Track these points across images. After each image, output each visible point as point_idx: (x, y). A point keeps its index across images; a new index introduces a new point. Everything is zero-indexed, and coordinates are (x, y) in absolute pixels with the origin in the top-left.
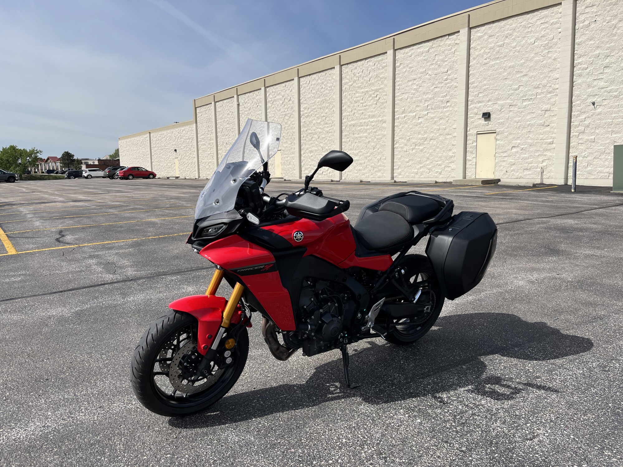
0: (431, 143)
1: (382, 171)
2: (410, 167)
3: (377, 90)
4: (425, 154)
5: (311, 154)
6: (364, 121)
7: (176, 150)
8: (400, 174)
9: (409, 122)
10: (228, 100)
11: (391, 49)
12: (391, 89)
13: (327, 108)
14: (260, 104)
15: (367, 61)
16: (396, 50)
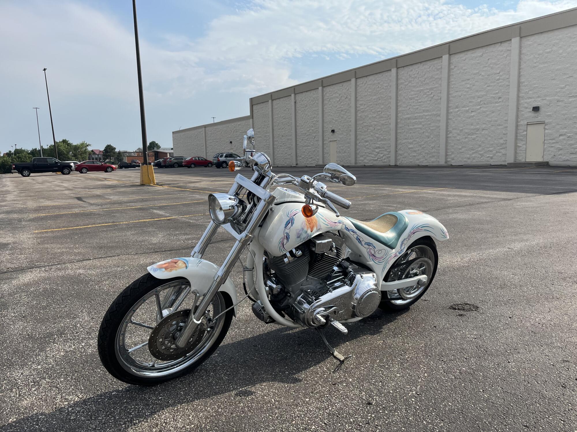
0: (483, 132)
1: (436, 157)
2: (463, 153)
3: (431, 89)
4: (477, 142)
5: (367, 144)
6: (419, 115)
7: (231, 142)
8: (453, 159)
9: (462, 115)
10: (285, 99)
11: (446, 54)
12: (446, 87)
13: (383, 104)
14: (317, 102)
15: (422, 64)
16: (450, 55)
